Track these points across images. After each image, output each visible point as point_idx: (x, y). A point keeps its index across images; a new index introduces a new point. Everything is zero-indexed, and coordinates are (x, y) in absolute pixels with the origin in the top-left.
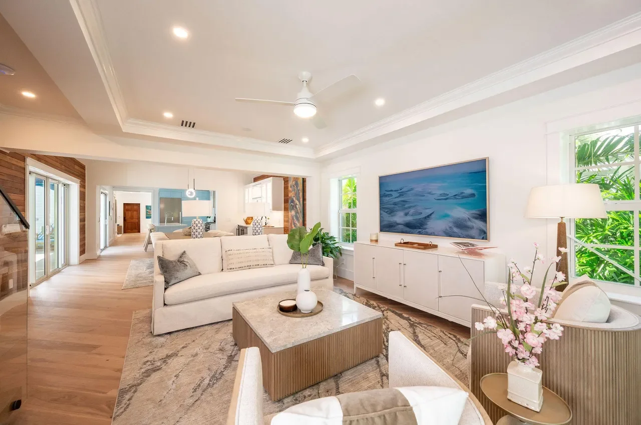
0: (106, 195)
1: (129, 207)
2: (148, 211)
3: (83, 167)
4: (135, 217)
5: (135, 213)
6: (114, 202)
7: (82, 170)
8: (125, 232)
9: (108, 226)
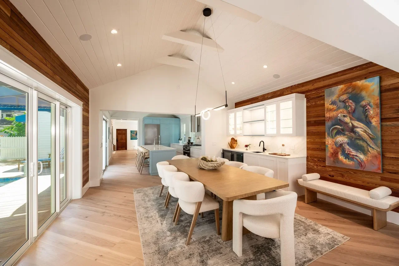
0: (106, 121)
1: (120, 132)
2: (132, 134)
3: (87, 91)
4: (123, 139)
5: (124, 135)
6: (112, 128)
7: (85, 93)
8: (117, 149)
9: (108, 148)
